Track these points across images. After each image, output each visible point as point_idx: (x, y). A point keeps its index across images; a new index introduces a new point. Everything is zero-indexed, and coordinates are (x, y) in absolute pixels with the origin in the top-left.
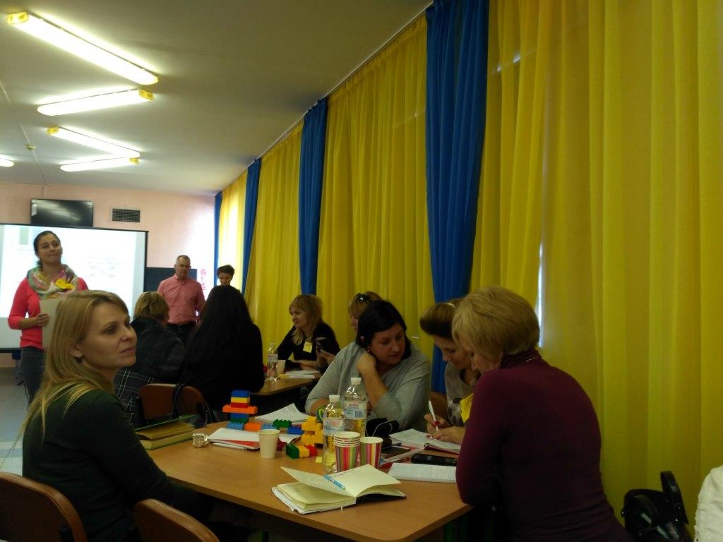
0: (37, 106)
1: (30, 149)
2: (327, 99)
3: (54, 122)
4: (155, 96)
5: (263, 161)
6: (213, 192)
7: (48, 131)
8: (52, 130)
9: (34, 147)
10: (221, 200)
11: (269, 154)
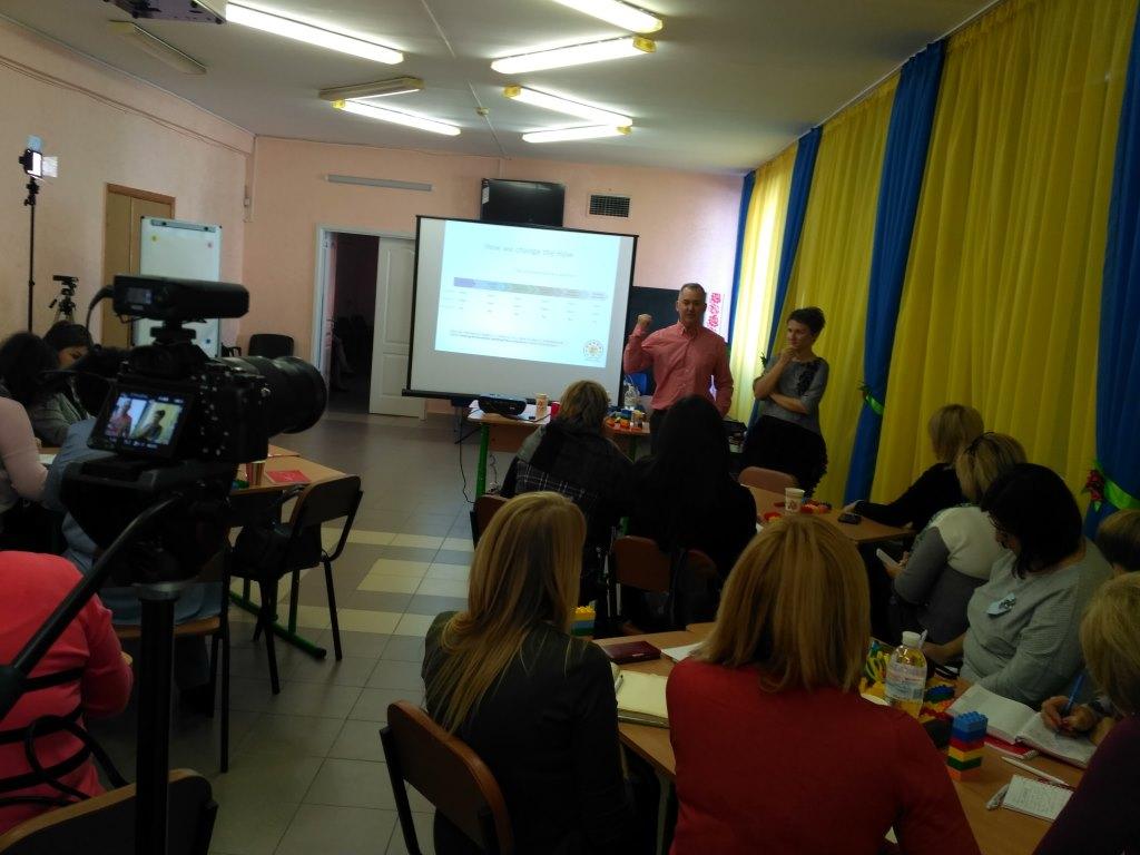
0: (490, 61)
1: (481, 114)
2: (944, 43)
3: (514, 82)
4: (658, 44)
5: (825, 131)
6: (742, 170)
7: (506, 91)
8: (511, 90)
9: (487, 111)
10: (753, 185)
11: (837, 122)
